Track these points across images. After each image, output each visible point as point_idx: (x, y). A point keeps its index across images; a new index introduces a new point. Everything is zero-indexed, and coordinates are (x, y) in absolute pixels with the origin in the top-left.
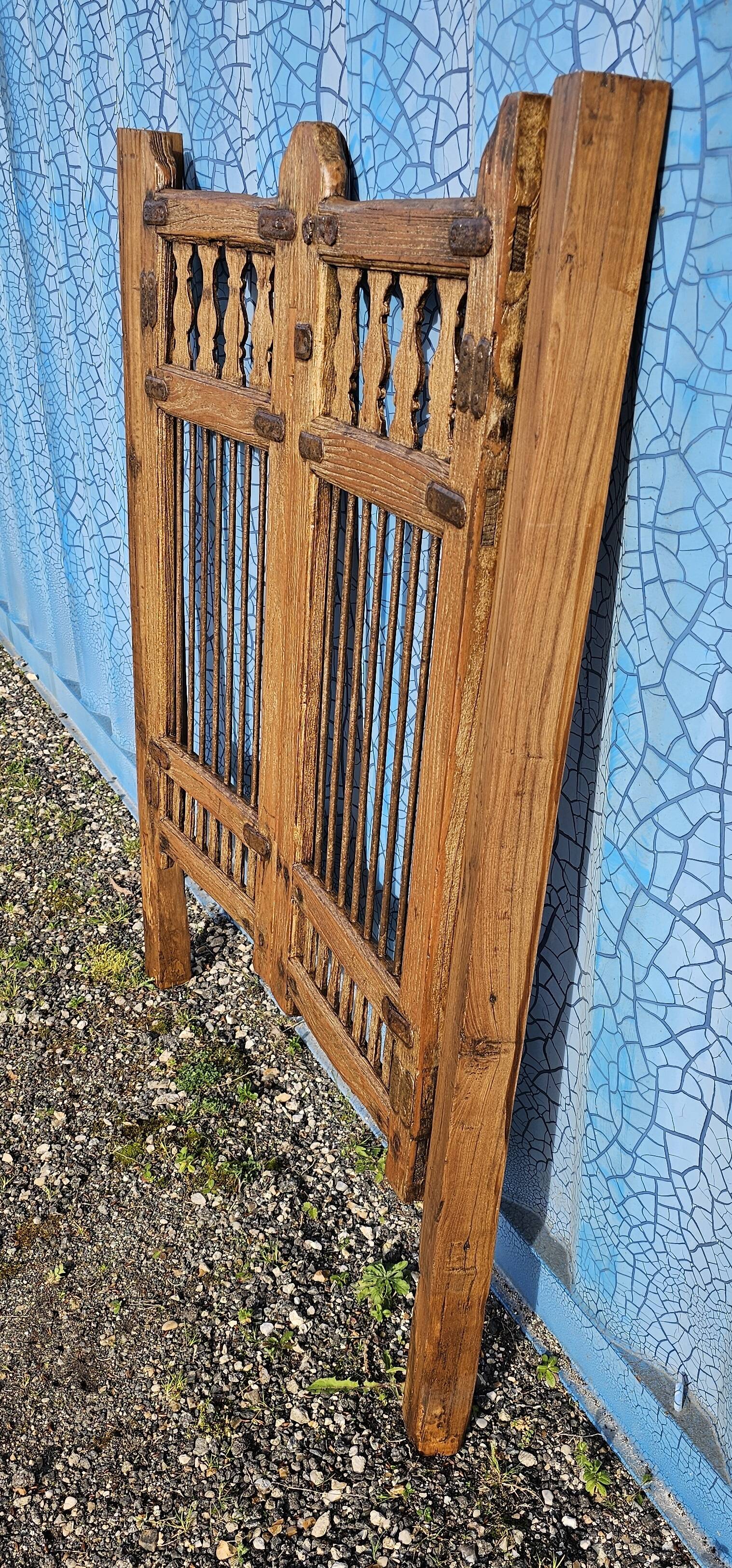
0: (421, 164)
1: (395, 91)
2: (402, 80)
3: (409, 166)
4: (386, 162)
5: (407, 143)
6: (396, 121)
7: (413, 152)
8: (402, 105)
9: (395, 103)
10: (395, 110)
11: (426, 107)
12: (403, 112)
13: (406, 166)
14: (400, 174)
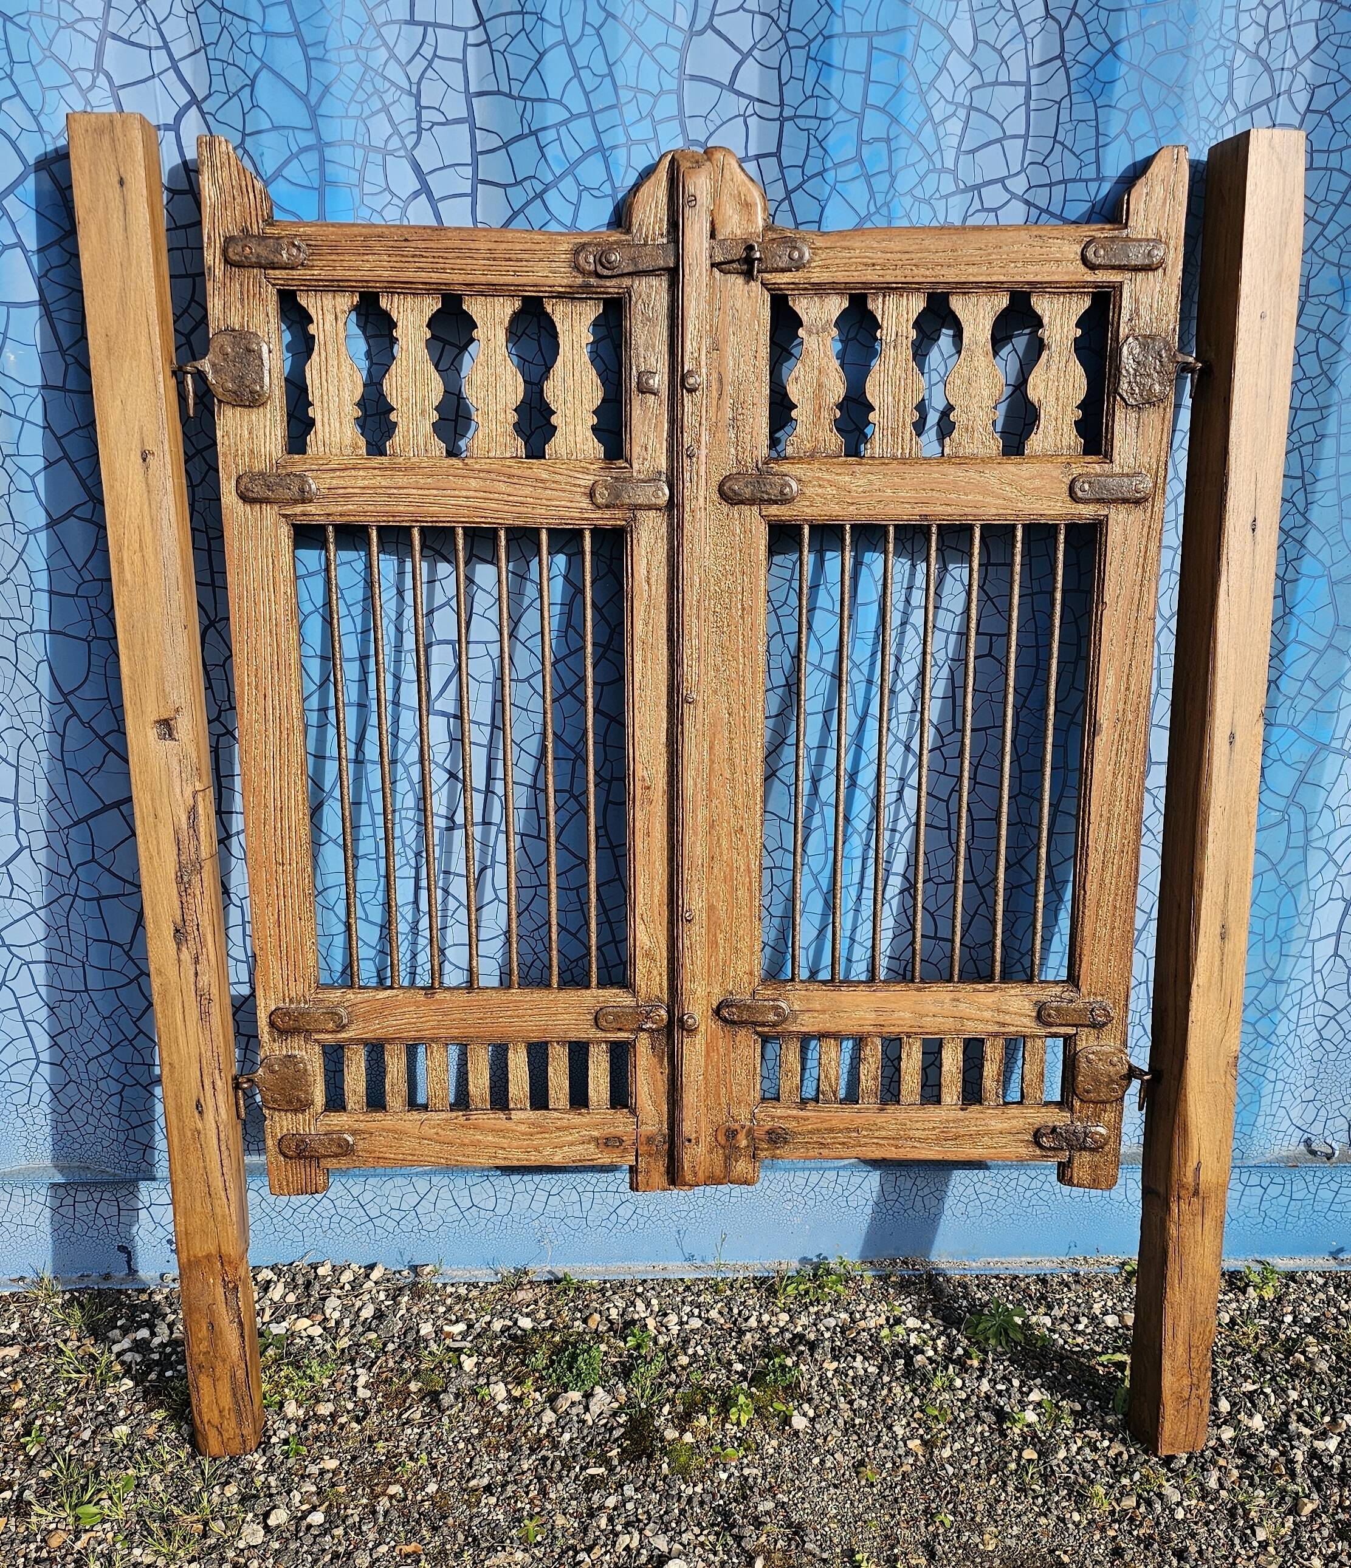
0: (944, 170)
1: (923, 94)
2: (932, 84)
3: (932, 171)
4: (907, 166)
5: (931, 148)
6: (922, 126)
7: (937, 158)
8: (929, 109)
9: (922, 108)
10: (921, 115)
11: (954, 114)
12: (931, 117)
13: (929, 171)
14: (922, 179)
